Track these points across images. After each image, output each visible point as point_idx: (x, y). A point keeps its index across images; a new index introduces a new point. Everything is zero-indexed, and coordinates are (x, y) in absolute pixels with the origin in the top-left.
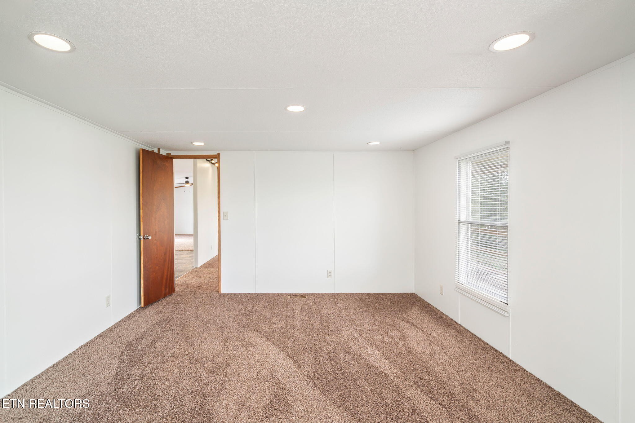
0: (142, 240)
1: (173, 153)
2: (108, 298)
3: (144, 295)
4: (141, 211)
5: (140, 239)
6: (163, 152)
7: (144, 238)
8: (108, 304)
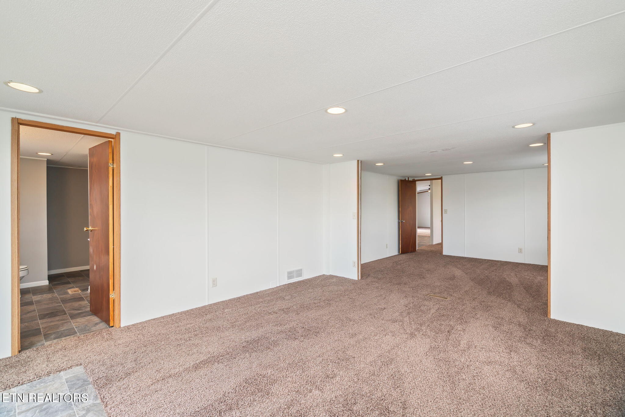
0: (400, 222)
1: (416, 179)
2: (387, 245)
3: (401, 248)
4: (400, 209)
5: (399, 222)
6: (410, 179)
7: (401, 222)
8: (387, 248)
